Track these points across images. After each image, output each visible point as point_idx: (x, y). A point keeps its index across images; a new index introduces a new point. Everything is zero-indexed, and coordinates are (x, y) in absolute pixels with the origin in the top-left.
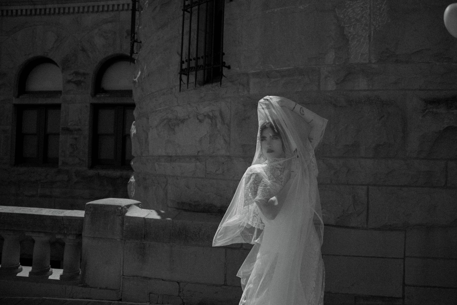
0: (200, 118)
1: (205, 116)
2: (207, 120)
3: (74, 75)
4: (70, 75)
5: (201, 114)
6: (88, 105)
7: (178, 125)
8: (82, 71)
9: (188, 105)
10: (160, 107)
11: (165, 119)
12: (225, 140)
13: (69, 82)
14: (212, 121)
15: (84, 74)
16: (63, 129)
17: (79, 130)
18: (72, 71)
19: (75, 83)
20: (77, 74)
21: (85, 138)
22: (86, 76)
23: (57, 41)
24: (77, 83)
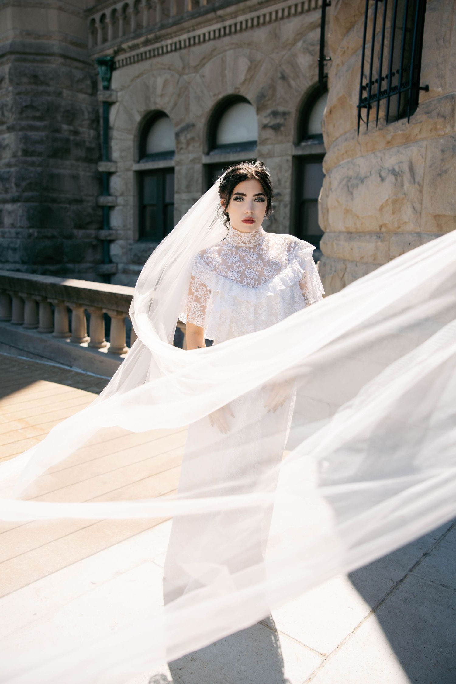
0: (383, 174)
1: (389, 171)
2: (391, 179)
3: (271, 116)
4: (266, 117)
5: (385, 169)
7: (357, 186)
8: (281, 109)
9: (373, 155)
10: (343, 159)
11: (344, 178)
12: (414, 208)
13: (266, 127)
14: (396, 179)
15: (284, 114)
18: (269, 111)
19: (272, 127)
20: (275, 114)
21: (285, 206)
22: (287, 117)
23: (250, 69)
24: (276, 128)
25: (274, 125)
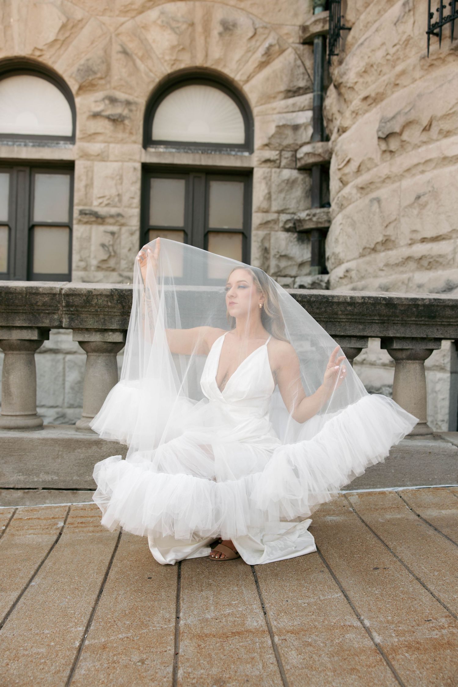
3: (107, 102)
4: (96, 102)
6: (139, 166)
8: (121, 95)
13: (96, 116)
15: (128, 103)
16: (82, 213)
17: (119, 215)
18: (100, 95)
19: (108, 118)
20: (113, 100)
21: (132, 234)
22: (133, 108)
23: (63, 27)
24: (116, 120)
25: (112, 115)
